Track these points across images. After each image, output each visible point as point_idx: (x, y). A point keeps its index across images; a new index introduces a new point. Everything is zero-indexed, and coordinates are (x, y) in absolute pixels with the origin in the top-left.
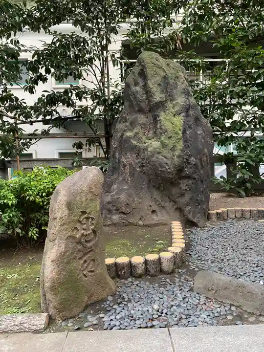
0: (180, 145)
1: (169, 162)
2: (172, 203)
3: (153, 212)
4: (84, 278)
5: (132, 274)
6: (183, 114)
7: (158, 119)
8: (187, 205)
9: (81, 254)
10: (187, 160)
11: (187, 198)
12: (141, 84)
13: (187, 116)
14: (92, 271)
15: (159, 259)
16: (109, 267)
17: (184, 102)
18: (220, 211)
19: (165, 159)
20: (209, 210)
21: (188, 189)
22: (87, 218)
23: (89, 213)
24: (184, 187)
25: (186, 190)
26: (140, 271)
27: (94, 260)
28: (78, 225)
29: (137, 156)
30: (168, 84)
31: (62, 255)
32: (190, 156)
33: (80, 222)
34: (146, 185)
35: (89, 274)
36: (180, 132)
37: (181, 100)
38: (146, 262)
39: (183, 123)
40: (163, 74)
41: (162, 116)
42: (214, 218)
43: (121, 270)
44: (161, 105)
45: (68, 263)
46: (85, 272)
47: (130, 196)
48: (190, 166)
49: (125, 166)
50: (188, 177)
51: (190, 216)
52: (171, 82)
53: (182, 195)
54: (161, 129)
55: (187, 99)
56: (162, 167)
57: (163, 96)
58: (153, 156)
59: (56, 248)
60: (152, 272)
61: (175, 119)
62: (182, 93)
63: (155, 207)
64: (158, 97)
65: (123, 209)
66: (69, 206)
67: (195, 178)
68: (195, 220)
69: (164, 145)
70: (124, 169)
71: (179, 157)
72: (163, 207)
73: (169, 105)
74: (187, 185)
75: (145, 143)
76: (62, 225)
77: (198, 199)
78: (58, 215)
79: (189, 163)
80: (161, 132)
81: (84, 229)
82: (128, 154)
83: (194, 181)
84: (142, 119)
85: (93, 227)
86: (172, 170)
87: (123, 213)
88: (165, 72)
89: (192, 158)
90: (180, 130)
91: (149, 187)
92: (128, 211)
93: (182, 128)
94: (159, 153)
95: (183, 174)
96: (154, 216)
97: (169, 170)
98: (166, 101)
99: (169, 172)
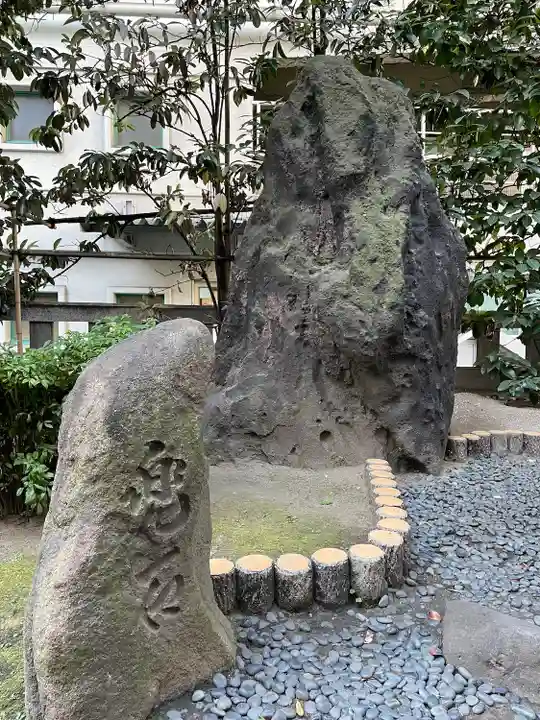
0: (397, 280)
1: (369, 320)
2: (369, 416)
3: (325, 435)
4: (151, 631)
5: (277, 602)
6: (403, 208)
7: (346, 216)
8: (404, 420)
9: (144, 563)
10: (408, 314)
11: (403, 406)
12: (308, 131)
13: (414, 212)
14: (175, 610)
15: (349, 563)
16: (219, 582)
17: (408, 179)
18: (474, 437)
19: (359, 312)
21: (408, 385)
22: (167, 462)
23: (172, 448)
24: (398, 379)
25: (403, 386)
26: (298, 595)
27: (179, 578)
28: (138, 482)
29: (290, 302)
30: (372, 133)
31: (87, 570)
32: (416, 308)
33: (144, 473)
34: (311, 372)
35: (168, 616)
36: (398, 250)
37: (400, 173)
38: (314, 571)
39: (404, 227)
40: (360, 107)
41: (356, 209)
42: (462, 451)
43: (251, 590)
44: (354, 182)
46: (152, 615)
47: (271, 394)
48: (416, 330)
49: (260, 327)
50: (411, 357)
51: (410, 447)
52: (382, 128)
53: (395, 399)
54: (353, 239)
55: (415, 170)
56: (350, 329)
57: (360, 160)
58: (330, 302)
59: (70, 545)
60: (330, 597)
61: (385, 217)
62: (405, 157)
63: (328, 424)
64: (349, 161)
65: (254, 426)
66: (114, 423)
67: (426, 361)
68: (421, 459)
69: (357, 279)
70: (260, 333)
71: (392, 308)
72: (347, 424)
73: (374, 183)
74: (406, 375)
75: (311, 272)
76: (94, 480)
77: (431, 408)
78: (84, 451)
79: (413, 325)
80: (352, 246)
81: (155, 493)
82: (270, 298)
83: (421, 366)
84: (306, 215)
85: (180, 486)
86: (376, 337)
87: (253, 434)
88: (368, 104)
89: (422, 313)
90: (397, 243)
91: (316, 376)
92: (266, 431)
93: (401, 240)
94: (346, 297)
95: (400, 350)
96: (326, 445)
97: (367, 338)
98: (366, 174)
99: (366, 344)
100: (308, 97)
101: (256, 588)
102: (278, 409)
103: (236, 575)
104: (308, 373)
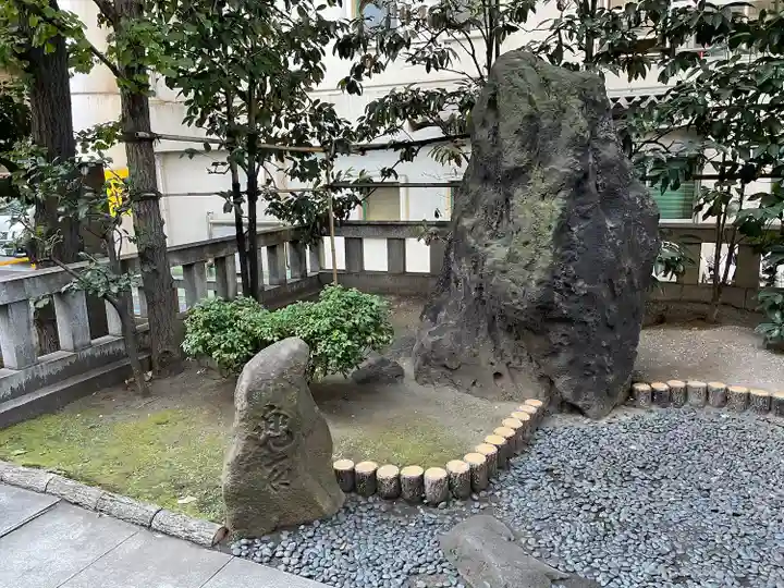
0: (545, 259)
1: (520, 291)
2: (534, 365)
3: (498, 375)
4: (273, 492)
5: (377, 491)
6: (562, 194)
7: (511, 202)
8: (561, 372)
9: (268, 461)
10: (567, 285)
11: (562, 359)
12: (491, 124)
14: (287, 484)
15: (422, 477)
17: (569, 167)
19: (513, 285)
20: (633, 383)
21: (566, 344)
22: (278, 415)
23: (280, 409)
24: (556, 338)
25: (561, 344)
27: (289, 469)
28: (262, 424)
29: (474, 267)
30: (537, 129)
31: (239, 459)
32: (575, 279)
33: (265, 419)
34: (486, 324)
35: (283, 487)
36: (550, 234)
37: (563, 163)
38: (398, 478)
39: (560, 212)
40: (526, 108)
41: (518, 197)
42: (642, 400)
44: (518, 175)
45: (247, 469)
46: (274, 485)
47: (458, 339)
48: (574, 298)
49: (457, 282)
50: (567, 320)
51: (568, 394)
52: (546, 123)
53: (555, 353)
54: (514, 223)
56: (507, 299)
57: (524, 155)
58: (491, 275)
61: (542, 205)
62: (569, 146)
63: (502, 368)
64: (513, 157)
65: (446, 361)
66: (249, 396)
67: (586, 323)
68: (580, 404)
69: (513, 258)
70: (457, 287)
71: (540, 283)
72: (516, 368)
73: (536, 173)
74: (564, 335)
75: (486, 245)
76: (242, 420)
77: (593, 362)
79: (571, 292)
80: (513, 229)
81: (271, 429)
82: (463, 260)
83: (580, 328)
85: (285, 427)
86: (525, 306)
87: (445, 366)
88: (531, 102)
89: (580, 283)
90: (550, 228)
91: (491, 329)
92: (455, 367)
93: (554, 224)
94: (504, 272)
95: (555, 314)
96: (499, 383)
97: (519, 307)
98: (529, 166)
99: (518, 310)
100: (492, 95)
101: (361, 481)
102: (461, 350)
103: (353, 472)
104: (484, 325)
